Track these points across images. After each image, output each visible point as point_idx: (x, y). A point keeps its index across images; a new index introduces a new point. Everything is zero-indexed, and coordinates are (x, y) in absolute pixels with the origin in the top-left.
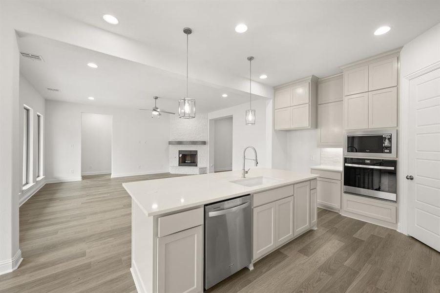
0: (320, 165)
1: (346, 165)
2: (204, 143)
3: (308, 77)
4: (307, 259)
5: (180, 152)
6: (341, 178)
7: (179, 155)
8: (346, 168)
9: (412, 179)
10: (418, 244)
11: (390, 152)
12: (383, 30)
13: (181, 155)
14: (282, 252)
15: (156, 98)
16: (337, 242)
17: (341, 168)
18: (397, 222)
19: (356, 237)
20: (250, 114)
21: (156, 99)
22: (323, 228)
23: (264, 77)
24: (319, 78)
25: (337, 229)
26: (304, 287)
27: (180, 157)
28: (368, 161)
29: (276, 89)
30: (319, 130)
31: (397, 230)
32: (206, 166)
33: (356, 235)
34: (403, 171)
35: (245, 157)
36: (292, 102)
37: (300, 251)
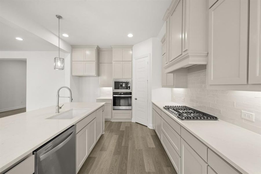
0: (100, 97)
1: (114, 96)
3: (95, 46)
4: (106, 152)
6: (111, 102)
8: (114, 98)
9: (136, 99)
10: (139, 125)
11: (130, 89)
12: (130, 35)
14: (92, 156)
16: (115, 136)
17: (112, 98)
18: (132, 118)
19: (121, 130)
20: (59, 61)
22: (107, 131)
23: (66, 35)
24: (100, 48)
25: (113, 129)
26: (111, 170)
28: (122, 93)
29: (73, 47)
30: (100, 77)
31: (132, 121)
33: (121, 129)
34: (134, 96)
35: (59, 95)
36: (84, 58)
37: (101, 150)
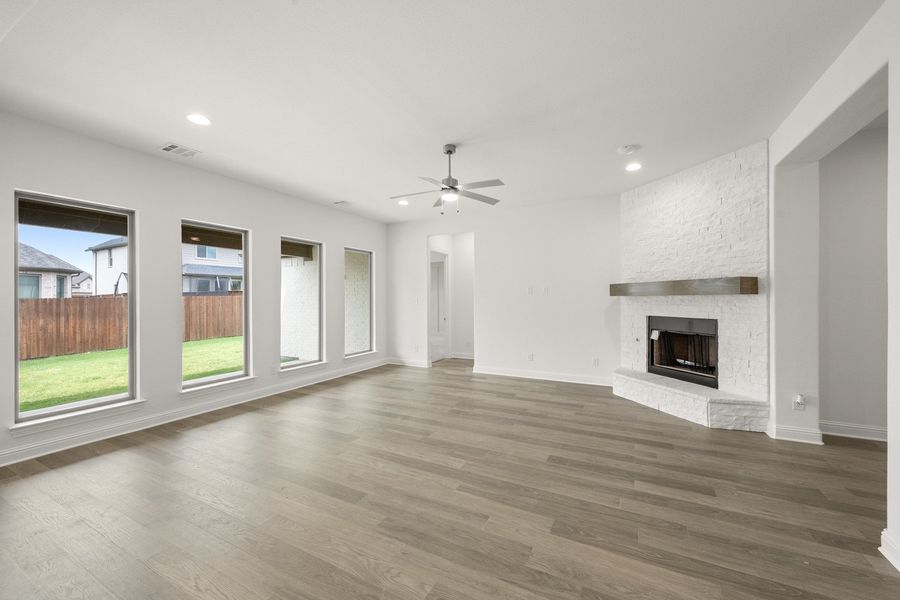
2: (749, 286)
5: (652, 322)
7: (649, 334)
13: (655, 335)
15: (450, 150)
21: (450, 152)
27: (651, 343)
32: (762, 398)
